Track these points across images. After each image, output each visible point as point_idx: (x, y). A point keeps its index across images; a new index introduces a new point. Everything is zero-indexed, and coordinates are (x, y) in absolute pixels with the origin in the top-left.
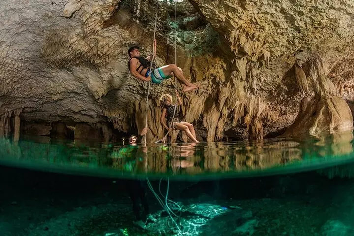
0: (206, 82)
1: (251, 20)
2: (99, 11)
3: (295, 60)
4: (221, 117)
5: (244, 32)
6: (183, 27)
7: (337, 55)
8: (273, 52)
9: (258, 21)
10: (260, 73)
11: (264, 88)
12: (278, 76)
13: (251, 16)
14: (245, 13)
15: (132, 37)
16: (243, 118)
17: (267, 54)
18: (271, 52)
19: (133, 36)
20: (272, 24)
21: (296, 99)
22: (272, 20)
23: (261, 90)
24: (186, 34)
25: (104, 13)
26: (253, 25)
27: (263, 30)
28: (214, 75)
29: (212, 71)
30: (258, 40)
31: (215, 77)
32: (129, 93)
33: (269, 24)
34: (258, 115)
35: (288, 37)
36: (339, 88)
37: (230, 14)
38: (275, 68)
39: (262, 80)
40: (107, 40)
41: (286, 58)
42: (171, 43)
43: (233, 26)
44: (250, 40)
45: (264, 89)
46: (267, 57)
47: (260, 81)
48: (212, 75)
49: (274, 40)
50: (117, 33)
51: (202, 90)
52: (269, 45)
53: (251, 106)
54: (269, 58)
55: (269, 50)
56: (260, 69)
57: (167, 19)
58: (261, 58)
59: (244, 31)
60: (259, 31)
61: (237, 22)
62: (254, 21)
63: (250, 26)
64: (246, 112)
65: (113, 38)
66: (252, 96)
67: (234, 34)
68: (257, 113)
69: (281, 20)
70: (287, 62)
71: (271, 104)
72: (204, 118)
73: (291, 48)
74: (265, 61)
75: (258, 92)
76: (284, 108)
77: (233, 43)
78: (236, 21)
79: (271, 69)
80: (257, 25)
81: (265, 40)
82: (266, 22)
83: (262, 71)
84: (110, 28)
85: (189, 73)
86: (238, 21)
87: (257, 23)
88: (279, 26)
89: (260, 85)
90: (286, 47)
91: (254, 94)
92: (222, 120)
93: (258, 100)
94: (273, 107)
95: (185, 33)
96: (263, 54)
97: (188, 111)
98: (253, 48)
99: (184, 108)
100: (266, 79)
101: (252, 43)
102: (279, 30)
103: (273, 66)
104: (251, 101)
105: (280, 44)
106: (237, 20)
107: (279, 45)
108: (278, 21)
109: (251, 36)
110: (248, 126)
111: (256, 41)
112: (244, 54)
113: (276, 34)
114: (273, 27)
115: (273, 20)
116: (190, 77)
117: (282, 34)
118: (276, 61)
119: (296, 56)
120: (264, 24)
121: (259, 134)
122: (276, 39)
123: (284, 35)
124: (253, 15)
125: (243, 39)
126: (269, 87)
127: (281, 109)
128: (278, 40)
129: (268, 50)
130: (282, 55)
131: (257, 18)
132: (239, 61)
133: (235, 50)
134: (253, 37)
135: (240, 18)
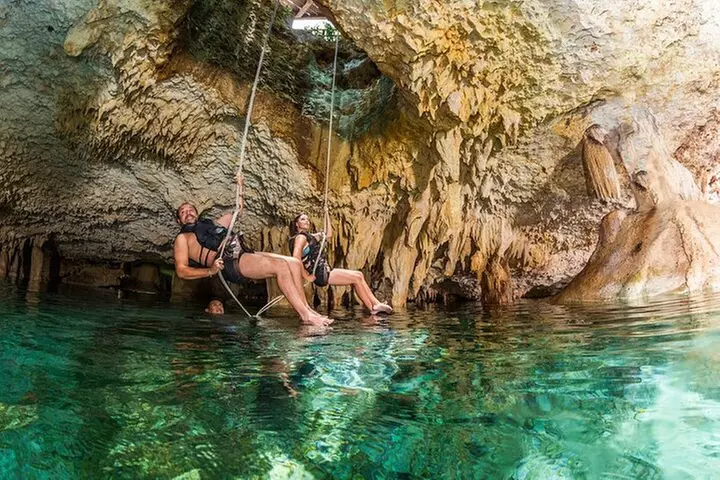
0: (382, 190)
1: (460, 29)
2: (140, 44)
3: (586, 126)
4: (419, 258)
5: (445, 65)
6: (342, 83)
7: (696, 103)
8: (527, 110)
9: (480, 29)
10: (499, 166)
11: (511, 197)
12: (544, 170)
13: (457, 17)
14: (439, 8)
15: (225, 100)
16: (468, 260)
17: (512, 118)
18: (523, 110)
19: (225, 98)
20: (518, 35)
21: (589, 216)
22: (517, 25)
23: (507, 202)
24: (345, 96)
25: (151, 47)
26: (468, 44)
27: (496, 54)
28: (396, 174)
29: (391, 167)
30: (485, 83)
31: (399, 179)
32: (250, 213)
33: (511, 36)
34: (501, 253)
35: (563, 66)
36: (699, 184)
37: (401, 19)
38: (536, 152)
39: (506, 181)
40: (175, 106)
41: (563, 125)
42: (310, 113)
43: (411, 49)
44: (462, 84)
45: (513, 200)
46: (513, 125)
47: (502, 183)
48: (391, 175)
49: (528, 79)
50: (193, 92)
51: (376, 207)
52: (514, 93)
53: (483, 236)
54: (516, 127)
55: (516, 106)
56: (498, 155)
57: (310, 66)
58: (497, 127)
59: (446, 62)
60: (486, 58)
61: (420, 37)
62: (469, 30)
63: (461, 47)
64: (475, 248)
65: (186, 101)
66: (487, 216)
67: (421, 71)
68: (497, 249)
69: (541, 19)
70: (566, 134)
71: (531, 230)
72: (386, 261)
73: (574, 95)
74: (507, 135)
75: (499, 207)
76: (561, 238)
77: (421, 96)
78: (418, 33)
79: (526, 155)
80: (477, 43)
81: (503, 80)
82: (501, 31)
83: (506, 159)
84: (176, 81)
85: (346, 174)
86: (423, 34)
87: (475, 35)
88: (536, 38)
89: (503, 190)
90: (560, 94)
91: (490, 212)
92: (422, 264)
93: (500, 223)
94: (536, 236)
95: (344, 93)
96: (501, 119)
97: (351, 246)
98: (473, 104)
99: (344, 242)
100: (515, 178)
101: (469, 91)
102: (537, 48)
103: (531, 147)
104: (485, 225)
105: (544, 88)
106: (420, 31)
107: (540, 89)
108: (535, 22)
109: (465, 74)
110: (479, 274)
111: (480, 85)
112: (454, 120)
113: (532, 62)
114: (523, 44)
115: (522, 22)
116: (349, 182)
117: (547, 61)
118: (536, 134)
119: (589, 117)
120: (495, 36)
121: (503, 291)
122: (531, 74)
123: (554, 60)
124: (462, 14)
125: (446, 84)
126: (524, 194)
127: (555, 240)
128: (536, 76)
129: (513, 109)
130: (550, 118)
131: (475, 23)
132: (443, 140)
133: (429, 112)
134: (471, 74)
135: (427, 23)
